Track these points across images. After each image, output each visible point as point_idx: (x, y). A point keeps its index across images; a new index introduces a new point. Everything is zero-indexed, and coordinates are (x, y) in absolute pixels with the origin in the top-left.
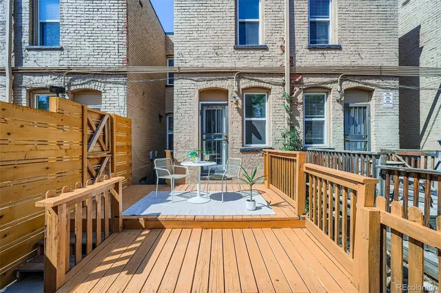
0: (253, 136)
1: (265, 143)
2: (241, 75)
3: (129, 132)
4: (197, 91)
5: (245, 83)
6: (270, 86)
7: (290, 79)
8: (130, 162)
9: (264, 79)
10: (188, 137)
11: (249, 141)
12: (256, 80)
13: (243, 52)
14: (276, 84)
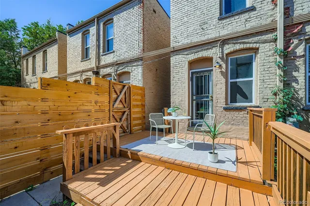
0: (238, 96)
1: (251, 102)
2: (224, 42)
3: (143, 96)
4: (187, 63)
5: (228, 48)
6: (258, 45)
7: (284, 32)
8: (144, 115)
9: (250, 40)
10: (181, 98)
11: (234, 100)
12: (240, 43)
13: (228, 20)
14: (265, 42)
